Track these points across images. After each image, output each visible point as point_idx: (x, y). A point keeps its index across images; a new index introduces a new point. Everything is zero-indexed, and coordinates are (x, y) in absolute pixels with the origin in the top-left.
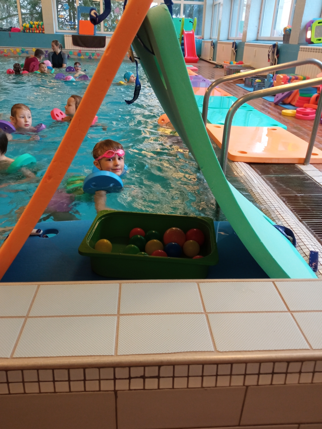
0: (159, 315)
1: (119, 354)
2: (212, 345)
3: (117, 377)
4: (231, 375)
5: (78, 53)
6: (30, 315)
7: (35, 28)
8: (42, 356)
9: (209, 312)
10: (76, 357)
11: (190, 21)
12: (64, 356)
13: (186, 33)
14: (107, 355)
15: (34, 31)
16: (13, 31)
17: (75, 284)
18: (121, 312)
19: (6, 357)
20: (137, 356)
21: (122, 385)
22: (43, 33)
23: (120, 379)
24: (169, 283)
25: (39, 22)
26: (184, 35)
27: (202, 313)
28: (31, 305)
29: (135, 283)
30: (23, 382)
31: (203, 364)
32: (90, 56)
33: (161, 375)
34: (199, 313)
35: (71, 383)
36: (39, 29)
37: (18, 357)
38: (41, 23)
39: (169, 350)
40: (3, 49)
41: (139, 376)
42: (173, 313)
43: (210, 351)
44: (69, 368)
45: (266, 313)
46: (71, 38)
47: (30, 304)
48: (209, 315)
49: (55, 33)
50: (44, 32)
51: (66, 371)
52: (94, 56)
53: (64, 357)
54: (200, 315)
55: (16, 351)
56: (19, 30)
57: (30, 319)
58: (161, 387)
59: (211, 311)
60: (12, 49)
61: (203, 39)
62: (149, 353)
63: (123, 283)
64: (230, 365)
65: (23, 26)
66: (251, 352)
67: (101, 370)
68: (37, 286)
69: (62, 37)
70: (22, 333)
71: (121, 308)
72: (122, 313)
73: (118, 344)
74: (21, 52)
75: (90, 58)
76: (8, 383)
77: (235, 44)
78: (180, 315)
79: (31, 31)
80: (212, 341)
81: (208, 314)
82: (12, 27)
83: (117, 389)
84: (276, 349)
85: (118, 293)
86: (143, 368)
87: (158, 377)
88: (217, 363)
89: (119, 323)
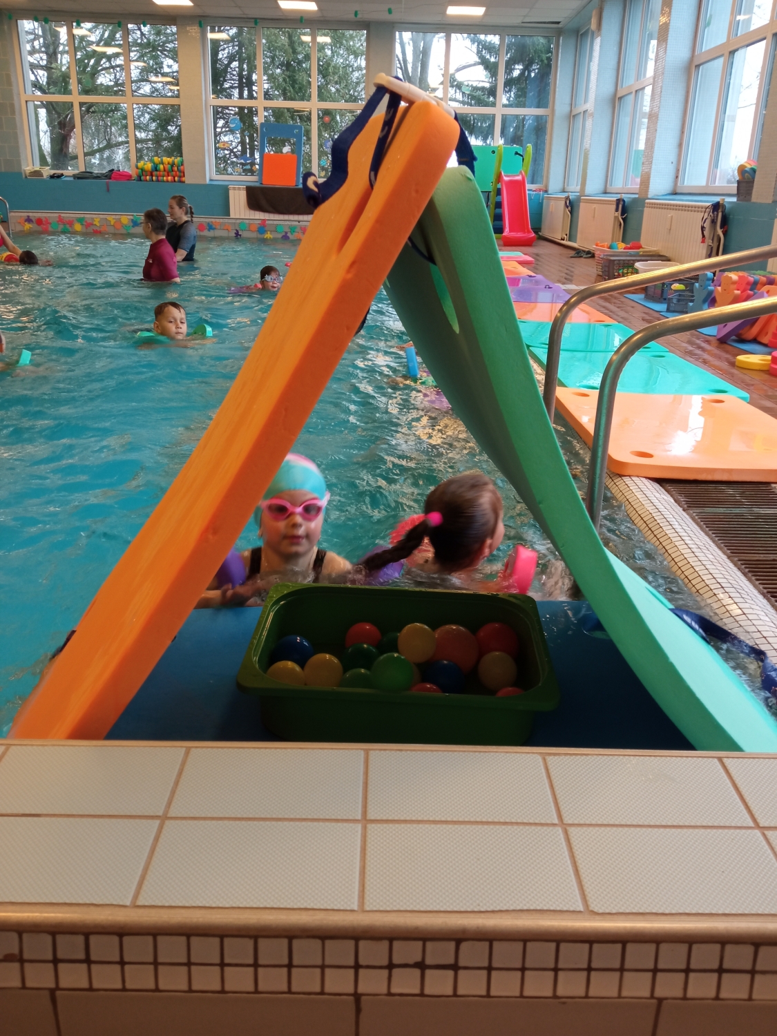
0: (456, 826)
1: (368, 909)
2: (578, 897)
3: (362, 962)
4: (622, 970)
5: (259, 226)
6: (171, 814)
7: (165, 170)
8: (200, 905)
9: (570, 822)
10: (273, 911)
11: (517, 153)
12: (248, 906)
13: (506, 179)
14: (342, 908)
15: (162, 178)
16: (115, 179)
17: (266, 748)
18: (371, 816)
19: (121, 903)
20: (409, 915)
21: (372, 983)
22: (181, 182)
23: (368, 967)
24: (477, 754)
25: (173, 158)
26: (502, 185)
27: (554, 825)
28: (173, 792)
29: (401, 750)
30: (156, 963)
31: (559, 939)
32: (286, 233)
33: (462, 963)
34: (547, 825)
35: (260, 970)
36: (174, 173)
37: (147, 904)
38: (178, 160)
39: (481, 904)
40: (93, 219)
41: (411, 962)
42: (488, 823)
43: (574, 911)
44: (256, 934)
45: (703, 830)
46: (243, 194)
47: (170, 788)
48: (571, 830)
49: (208, 181)
50: (183, 179)
51: (250, 943)
52: (294, 234)
53: (248, 910)
54: (551, 828)
55: (142, 892)
56: (127, 177)
57: (172, 821)
58: (460, 992)
59: (576, 822)
60: (112, 218)
61: (546, 191)
62: (435, 909)
63: (372, 750)
64: (619, 946)
65: (137, 168)
66: (669, 917)
67: (328, 943)
68: (184, 749)
69: (224, 191)
70: (156, 853)
71: (369, 807)
72: (373, 818)
73: (366, 885)
74: (132, 224)
75: (285, 237)
76: (122, 963)
77: (622, 203)
78: (503, 827)
79: (154, 178)
80: (579, 890)
81: (568, 828)
82: (113, 170)
83: (361, 990)
84: (727, 912)
85: (362, 773)
86: (420, 943)
87: (455, 967)
88: (591, 940)
89: (367, 839)
